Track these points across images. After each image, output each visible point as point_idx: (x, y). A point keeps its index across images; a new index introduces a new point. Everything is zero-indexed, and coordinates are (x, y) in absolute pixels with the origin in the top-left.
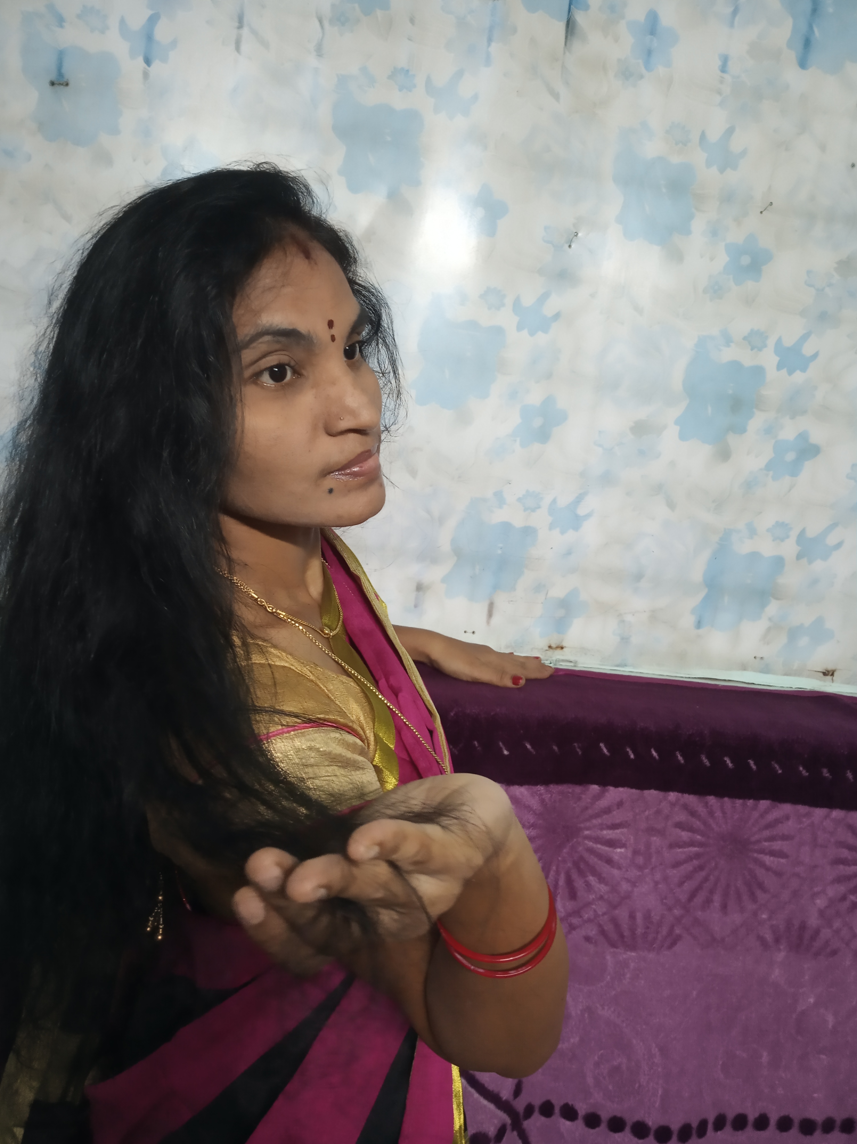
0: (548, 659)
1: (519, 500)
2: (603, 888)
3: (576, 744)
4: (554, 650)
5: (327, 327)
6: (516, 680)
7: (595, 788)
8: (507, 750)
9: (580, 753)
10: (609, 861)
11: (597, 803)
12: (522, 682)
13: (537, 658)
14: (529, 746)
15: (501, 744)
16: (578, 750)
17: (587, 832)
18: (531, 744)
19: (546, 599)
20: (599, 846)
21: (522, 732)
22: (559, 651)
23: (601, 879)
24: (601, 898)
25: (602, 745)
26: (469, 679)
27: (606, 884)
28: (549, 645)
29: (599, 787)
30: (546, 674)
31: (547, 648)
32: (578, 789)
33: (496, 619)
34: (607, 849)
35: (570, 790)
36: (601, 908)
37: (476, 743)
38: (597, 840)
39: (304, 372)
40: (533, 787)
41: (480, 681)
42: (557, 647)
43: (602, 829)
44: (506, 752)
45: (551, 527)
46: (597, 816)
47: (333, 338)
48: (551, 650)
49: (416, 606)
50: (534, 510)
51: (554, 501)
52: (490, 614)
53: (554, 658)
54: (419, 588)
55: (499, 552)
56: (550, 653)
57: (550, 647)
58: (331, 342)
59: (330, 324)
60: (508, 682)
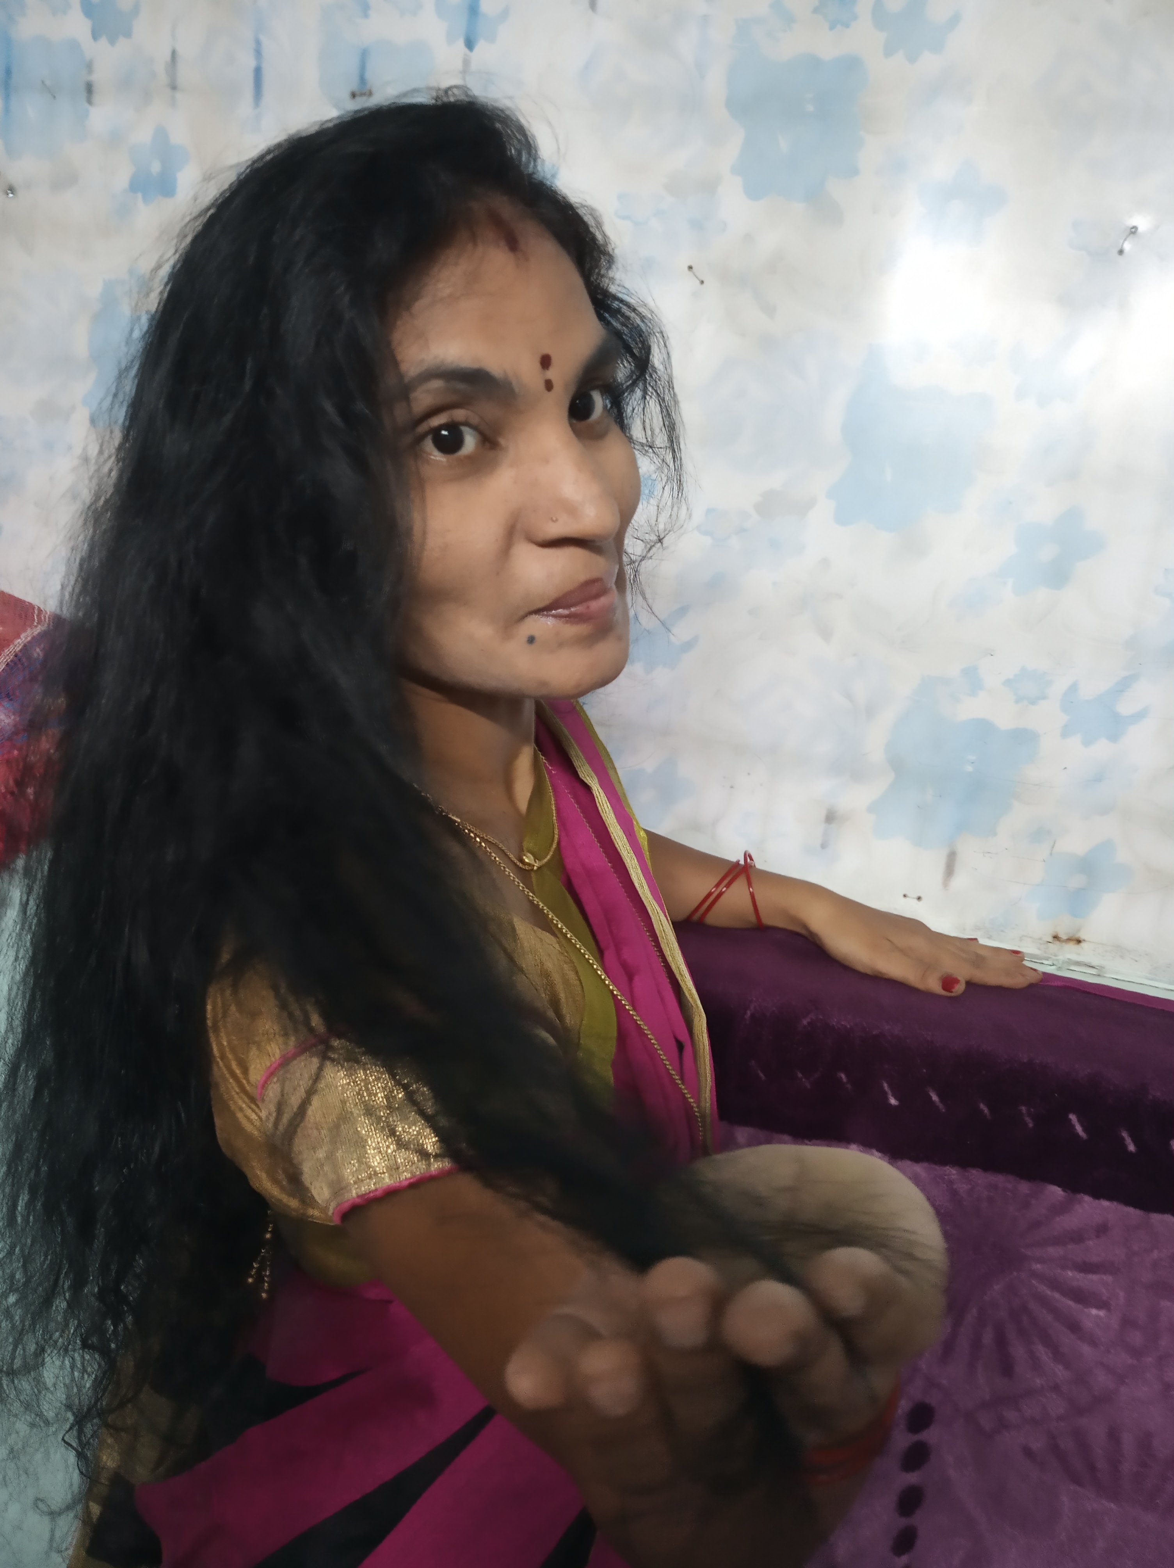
0: (1050, 958)
1: (1008, 683)
2: (1060, 1372)
3: (1024, 1109)
4: (1064, 944)
5: (538, 366)
6: (948, 982)
7: (1056, 1192)
8: (896, 1098)
9: (1031, 1125)
10: (1075, 1327)
11: (1058, 1219)
12: (960, 988)
13: (1016, 952)
14: (935, 1098)
15: (886, 1086)
16: (1028, 1120)
17: (1038, 1267)
18: (939, 1095)
19: (1051, 854)
20: (1057, 1295)
21: (925, 1071)
22: (1071, 946)
23: (1058, 1355)
24: (1056, 1388)
25: (1073, 1117)
26: (869, 972)
27: (1067, 1366)
28: (1054, 934)
29: (1064, 1191)
30: (1018, 982)
31: (1050, 939)
32: (1024, 1187)
33: (960, 881)
34: (1071, 1303)
35: (1010, 1186)
36: (1056, 1406)
37: (843, 1076)
38: (1055, 1284)
39: (502, 441)
40: (937, 1167)
42: (1069, 940)
43: (1064, 1267)
44: (893, 1101)
45: (1066, 732)
46: (1058, 1241)
47: (549, 385)
48: (1058, 943)
49: (824, 846)
50: (1033, 702)
51: (1073, 688)
52: (950, 870)
53: (1061, 958)
54: (831, 817)
55: (970, 768)
56: (1054, 947)
57: (1056, 937)
58: (547, 391)
59: (546, 362)
60: (934, 985)
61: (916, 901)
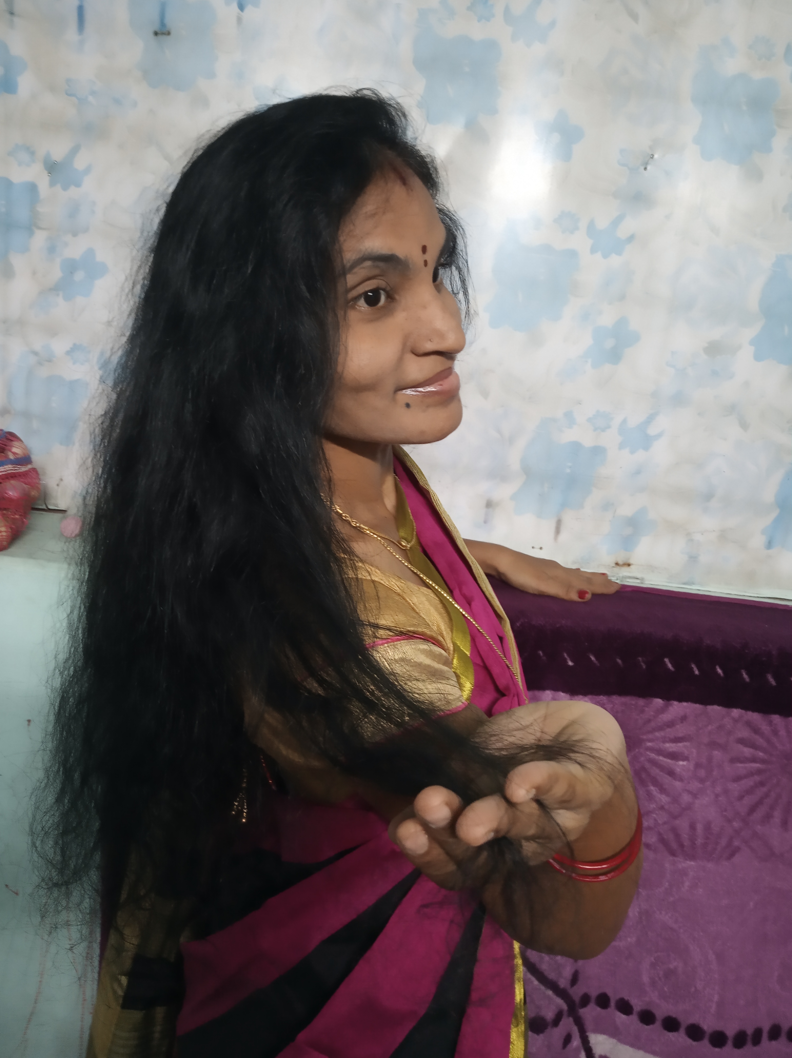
0: (615, 576)
1: (589, 420)
2: (664, 797)
3: (640, 659)
4: (621, 567)
5: (421, 252)
6: (582, 594)
7: (659, 702)
8: (572, 661)
9: (644, 667)
10: (671, 773)
11: (660, 716)
12: (588, 596)
13: (604, 574)
14: (593, 658)
15: (565, 655)
16: (642, 664)
17: (649, 744)
18: (595, 657)
19: (613, 517)
20: (661, 758)
21: (586, 644)
22: (625, 568)
23: (662, 788)
24: (662, 808)
25: (667, 660)
27: (668, 793)
28: (616, 562)
29: (663, 701)
30: (612, 590)
31: (614, 565)
32: (641, 702)
33: (564, 536)
34: (669, 761)
35: (633, 702)
36: (661, 817)
37: (541, 653)
38: (660, 752)
39: (397, 297)
40: (596, 697)
41: (546, 594)
42: (624, 565)
43: (664, 742)
44: (570, 663)
45: (621, 447)
46: (660, 728)
47: (426, 263)
48: (618, 567)
49: (485, 522)
50: (603, 430)
51: (624, 421)
52: (558, 531)
53: (621, 575)
54: (489, 504)
55: (568, 471)
56: (617, 569)
57: (617, 564)
58: (424, 266)
59: (424, 249)
60: (574, 597)
61: (539, 550)
